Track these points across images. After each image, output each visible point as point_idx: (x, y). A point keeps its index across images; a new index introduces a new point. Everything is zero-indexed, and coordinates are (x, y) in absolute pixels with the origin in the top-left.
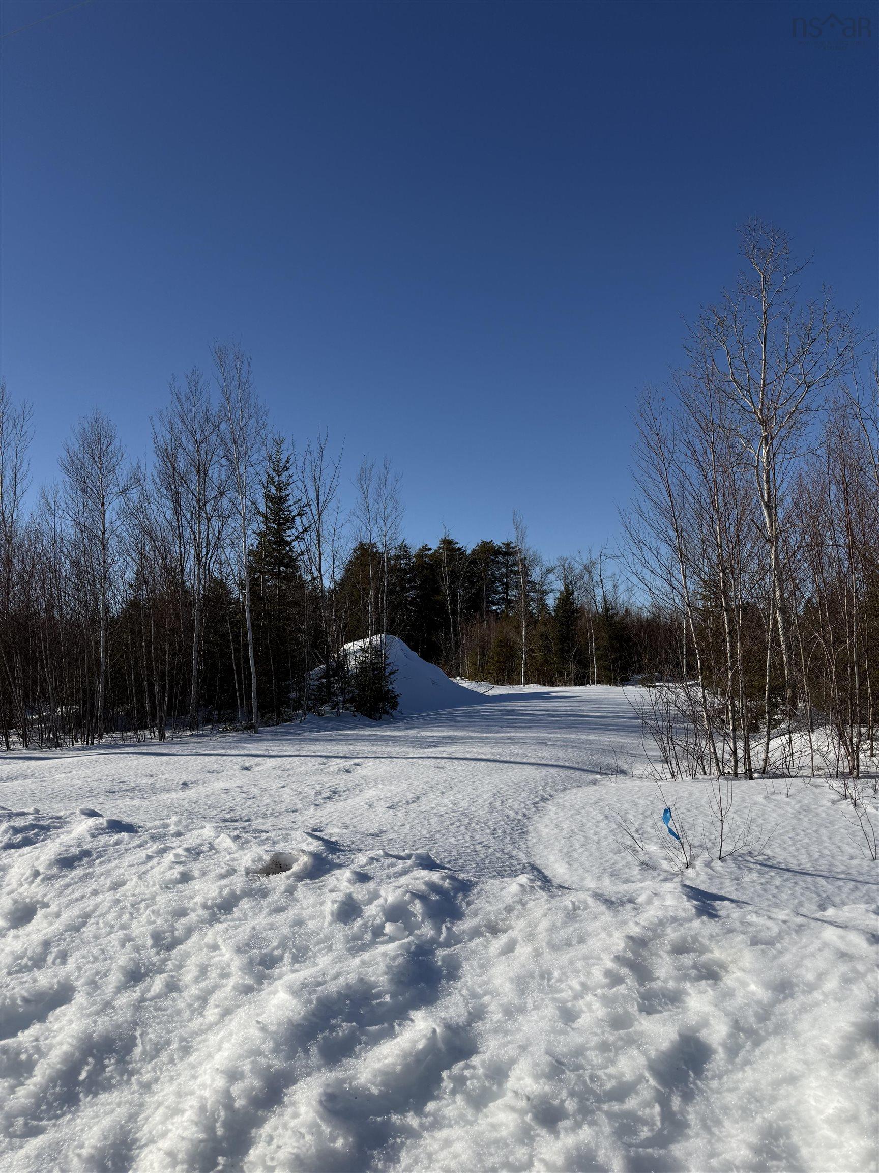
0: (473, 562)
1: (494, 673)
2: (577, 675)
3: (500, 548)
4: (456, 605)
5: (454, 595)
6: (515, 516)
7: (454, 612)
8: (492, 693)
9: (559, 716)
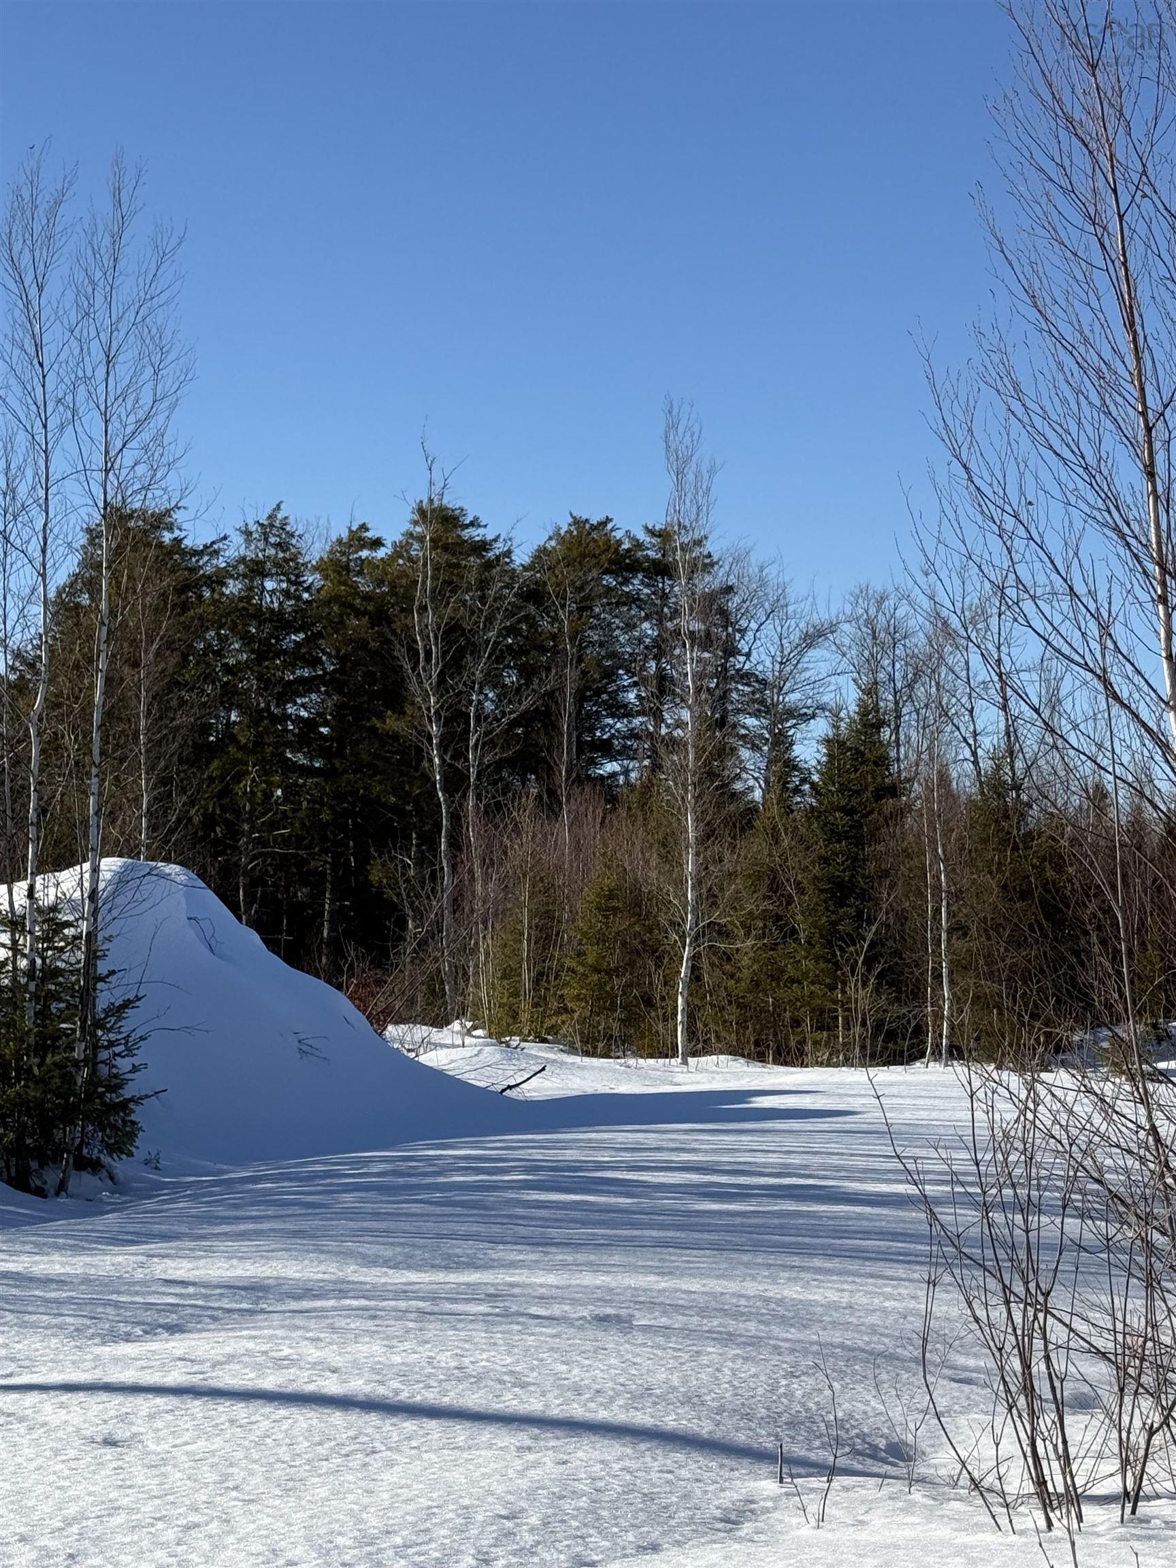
0: (534, 595)
1: (580, 1011)
2: (878, 1027)
3: (639, 545)
4: (460, 755)
5: (455, 719)
6: (672, 426)
7: (455, 781)
8: (540, 1088)
9: (743, 1194)
